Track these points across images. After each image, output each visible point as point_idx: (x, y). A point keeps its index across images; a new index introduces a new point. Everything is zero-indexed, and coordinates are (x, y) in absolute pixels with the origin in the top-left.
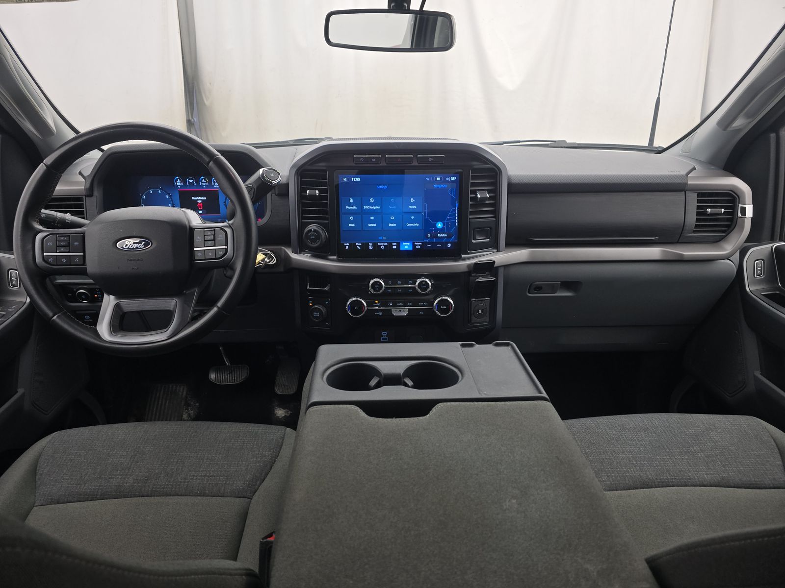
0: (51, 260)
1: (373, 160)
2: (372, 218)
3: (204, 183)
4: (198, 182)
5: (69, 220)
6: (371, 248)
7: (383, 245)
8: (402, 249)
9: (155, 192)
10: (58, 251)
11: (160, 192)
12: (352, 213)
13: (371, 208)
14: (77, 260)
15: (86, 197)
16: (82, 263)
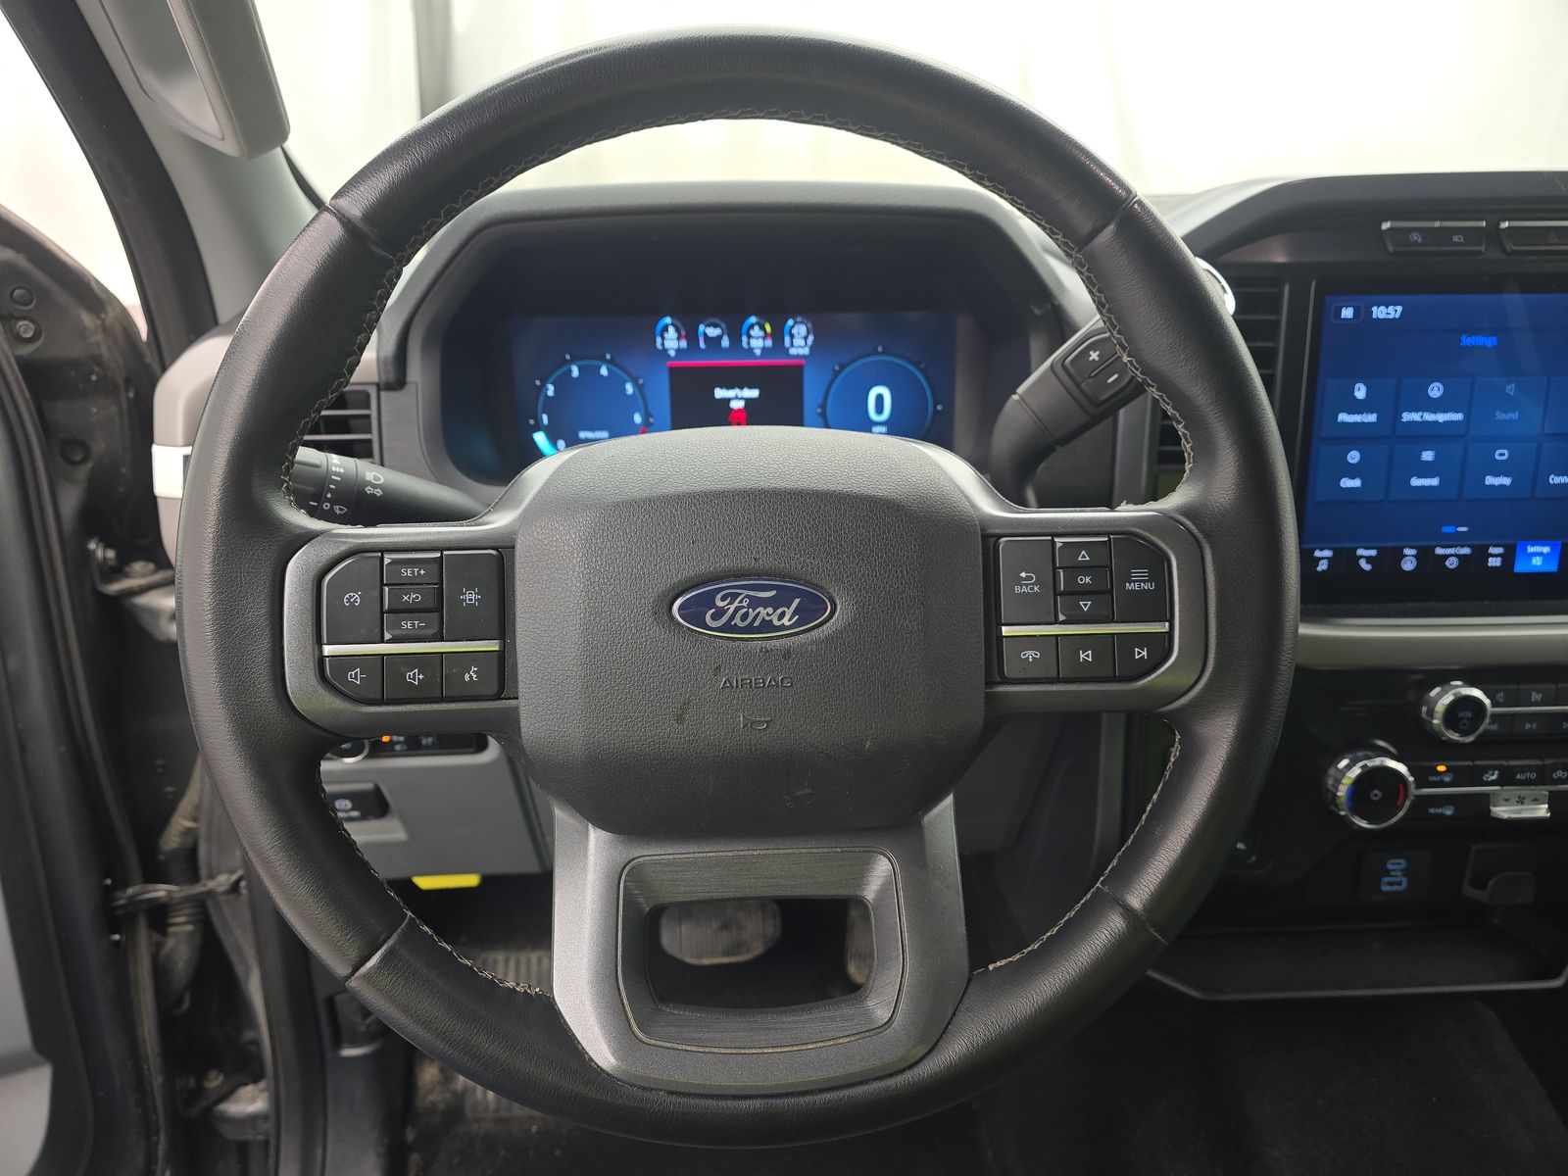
0: (355, 676)
1: (1455, 239)
2: (1428, 456)
3: (757, 341)
4: (735, 339)
5: (375, 486)
6: (1408, 565)
7: (1452, 556)
8: (1520, 567)
9: (590, 373)
10: (387, 636)
11: (604, 371)
12: (1356, 436)
13: (1429, 417)
14: (472, 675)
15: (379, 390)
16: (494, 689)
